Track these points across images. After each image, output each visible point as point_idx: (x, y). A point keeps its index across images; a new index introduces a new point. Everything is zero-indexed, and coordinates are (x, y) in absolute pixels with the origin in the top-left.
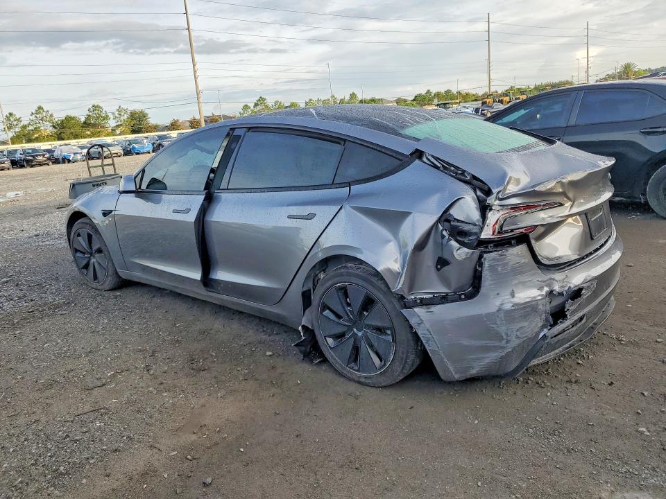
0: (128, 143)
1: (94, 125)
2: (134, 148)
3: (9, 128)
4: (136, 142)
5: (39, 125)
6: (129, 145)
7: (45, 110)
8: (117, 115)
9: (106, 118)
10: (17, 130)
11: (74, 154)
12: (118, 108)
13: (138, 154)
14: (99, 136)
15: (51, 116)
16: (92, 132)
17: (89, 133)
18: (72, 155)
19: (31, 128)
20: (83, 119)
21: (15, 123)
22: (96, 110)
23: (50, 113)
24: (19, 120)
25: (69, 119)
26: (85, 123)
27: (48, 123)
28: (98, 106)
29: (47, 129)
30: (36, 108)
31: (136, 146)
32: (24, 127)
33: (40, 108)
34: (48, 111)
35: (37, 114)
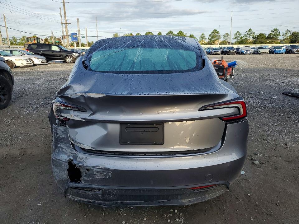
0: (274, 48)
1: (272, 38)
2: (275, 50)
3: (236, 38)
4: (278, 48)
5: (247, 37)
6: (274, 49)
7: (252, 30)
8: (285, 34)
9: (279, 35)
10: (238, 39)
11: (247, 51)
12: (286, 30)
13: (276, 54)
14: (273, 44)
15: (254, 33)
16: (270, 42)
17: (268, 42)
18: (245, 51)
19: (244, 38)
20: (267, 35)
21: (238, 36)
22: (275, 31)
23: (254, 32)
24: (240, 35)
25: (261, 34)
26: (268, 37)
27: (251, 36)
28: (277, 29)
29: (251, 39)
30: (249, 30)
31: (277, 50)
32: (241, 38)
33: (250, 29)
34: (253, 31)
35: (248, 32)
